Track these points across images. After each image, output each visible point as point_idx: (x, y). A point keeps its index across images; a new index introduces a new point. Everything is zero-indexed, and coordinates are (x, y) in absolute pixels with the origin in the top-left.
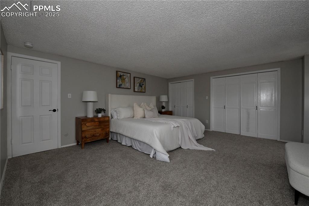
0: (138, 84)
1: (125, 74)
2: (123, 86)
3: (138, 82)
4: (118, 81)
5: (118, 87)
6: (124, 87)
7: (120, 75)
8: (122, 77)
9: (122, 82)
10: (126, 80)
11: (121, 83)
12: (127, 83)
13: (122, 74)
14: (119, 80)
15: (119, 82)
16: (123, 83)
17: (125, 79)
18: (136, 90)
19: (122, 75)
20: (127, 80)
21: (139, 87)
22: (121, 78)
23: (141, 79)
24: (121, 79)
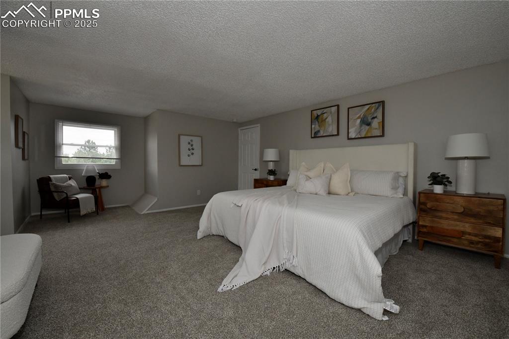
0: (359, 121)
1: (325, 110)
2: (321, 133)
3: (358, 116)
4: (313, 126)
5: (313, 136)
6: (324, 135)
7: (316, 115)
8: (320, 118)
9: (319, 126)
10: (327, 120)
11: (317, 128)
12: (329, 125)
13: (319, 112)
14: (315, 125)
15: (315, 127)
16: (323, 128)
17: (326, 118)
18: (352, 135)
19: (319, 114)
20: (329, 120)
21: (361, 126)
22: (319, 120)
23: (367, 107)
24: (318, 122)
